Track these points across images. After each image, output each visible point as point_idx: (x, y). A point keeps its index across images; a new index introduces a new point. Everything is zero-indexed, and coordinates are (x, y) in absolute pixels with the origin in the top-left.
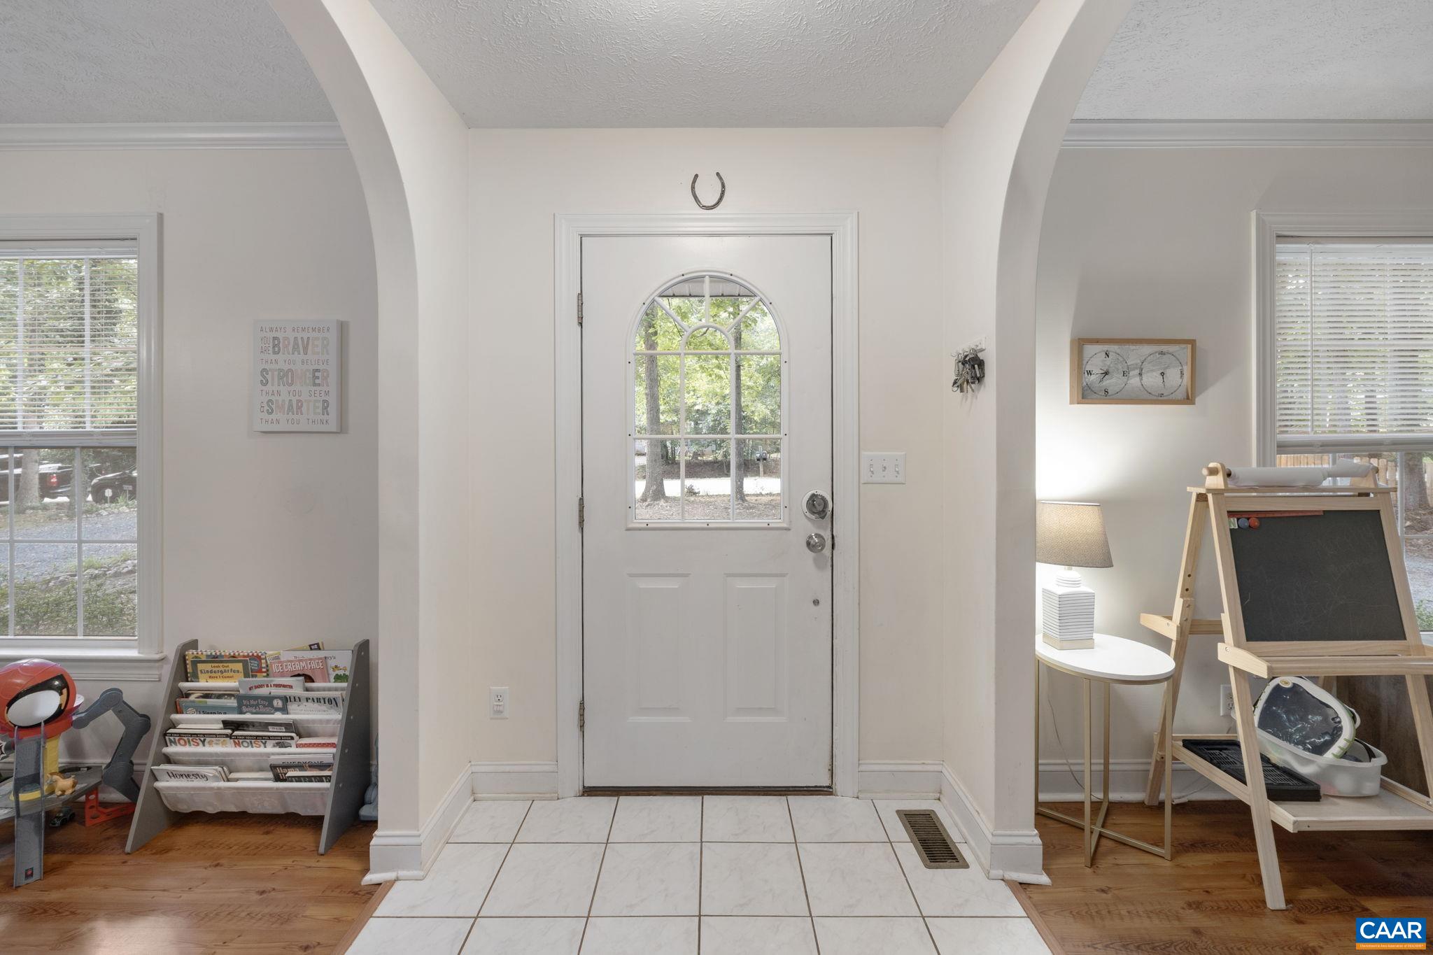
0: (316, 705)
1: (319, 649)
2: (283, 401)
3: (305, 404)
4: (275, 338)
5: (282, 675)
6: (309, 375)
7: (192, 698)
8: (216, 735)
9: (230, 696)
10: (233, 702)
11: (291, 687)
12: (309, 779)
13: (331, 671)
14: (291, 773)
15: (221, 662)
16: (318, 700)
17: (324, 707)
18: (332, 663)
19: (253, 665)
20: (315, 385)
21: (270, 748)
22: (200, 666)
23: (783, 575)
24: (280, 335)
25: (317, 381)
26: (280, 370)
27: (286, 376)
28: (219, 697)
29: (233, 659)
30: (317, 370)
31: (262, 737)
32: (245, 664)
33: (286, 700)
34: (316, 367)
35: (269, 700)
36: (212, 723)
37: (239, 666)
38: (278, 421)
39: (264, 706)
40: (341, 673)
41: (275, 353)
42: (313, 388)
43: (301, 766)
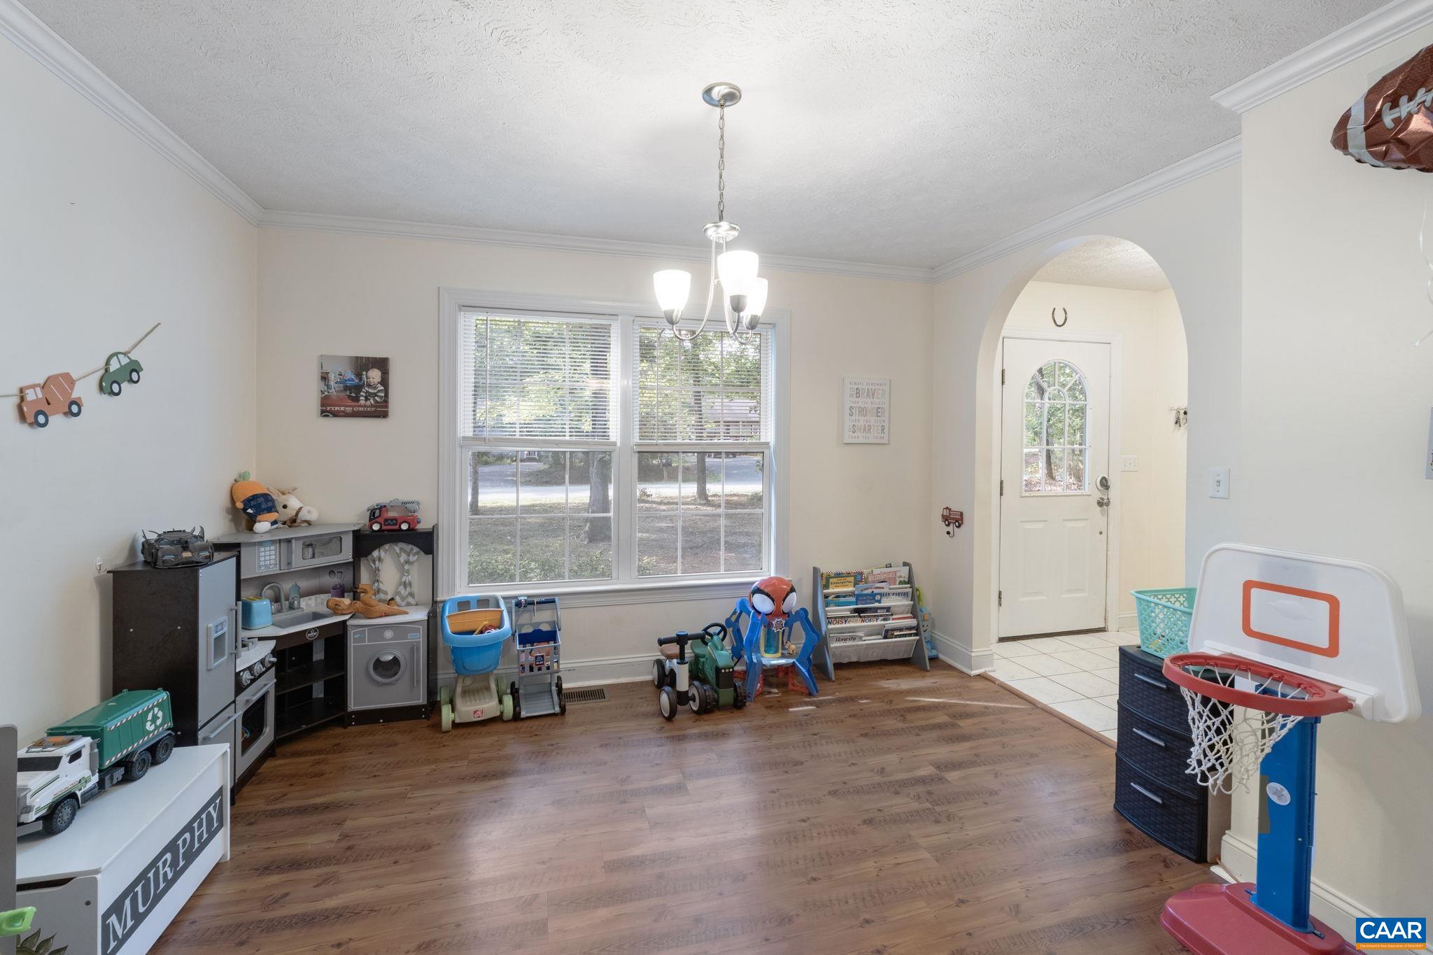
0: (897, 597)
1: (891, 567)
2: (861, 425)
3: (872, 428)
4: (857, 389)
5: (874, 582)
6: (875, 411)
7: (830, 598)
8: (848, 617)
9: (850, 596)
10: (853, 599)
11: (883, 588)
12: (905, 635)
13: (897, 578)
14: (896, 633)
15: (843, 577)
16: (899, 594)
17: (900, 598)
18: (898, 574)
19: (858, 578)
20: (878, 416)
21: (880, 622)
22: (831, 580)
23: (1087, 519)
24: (860, 387)
25: (879, 414)
26: (860, 407)
27: (863, 411)
28: (845, 597)
29: (849, 574)
30: (879, 408)
31: (875, 616)
32: (855, 576)
33: (882, 595)
34: (878, 406)
35: (873, 595)
36: (845, 611)
37: (852, 579)
38: (858, 437)
39: (870, 600)
40: (902, 579)
41: (857, 397)
42: (876, 418)
43: (901, 630)
